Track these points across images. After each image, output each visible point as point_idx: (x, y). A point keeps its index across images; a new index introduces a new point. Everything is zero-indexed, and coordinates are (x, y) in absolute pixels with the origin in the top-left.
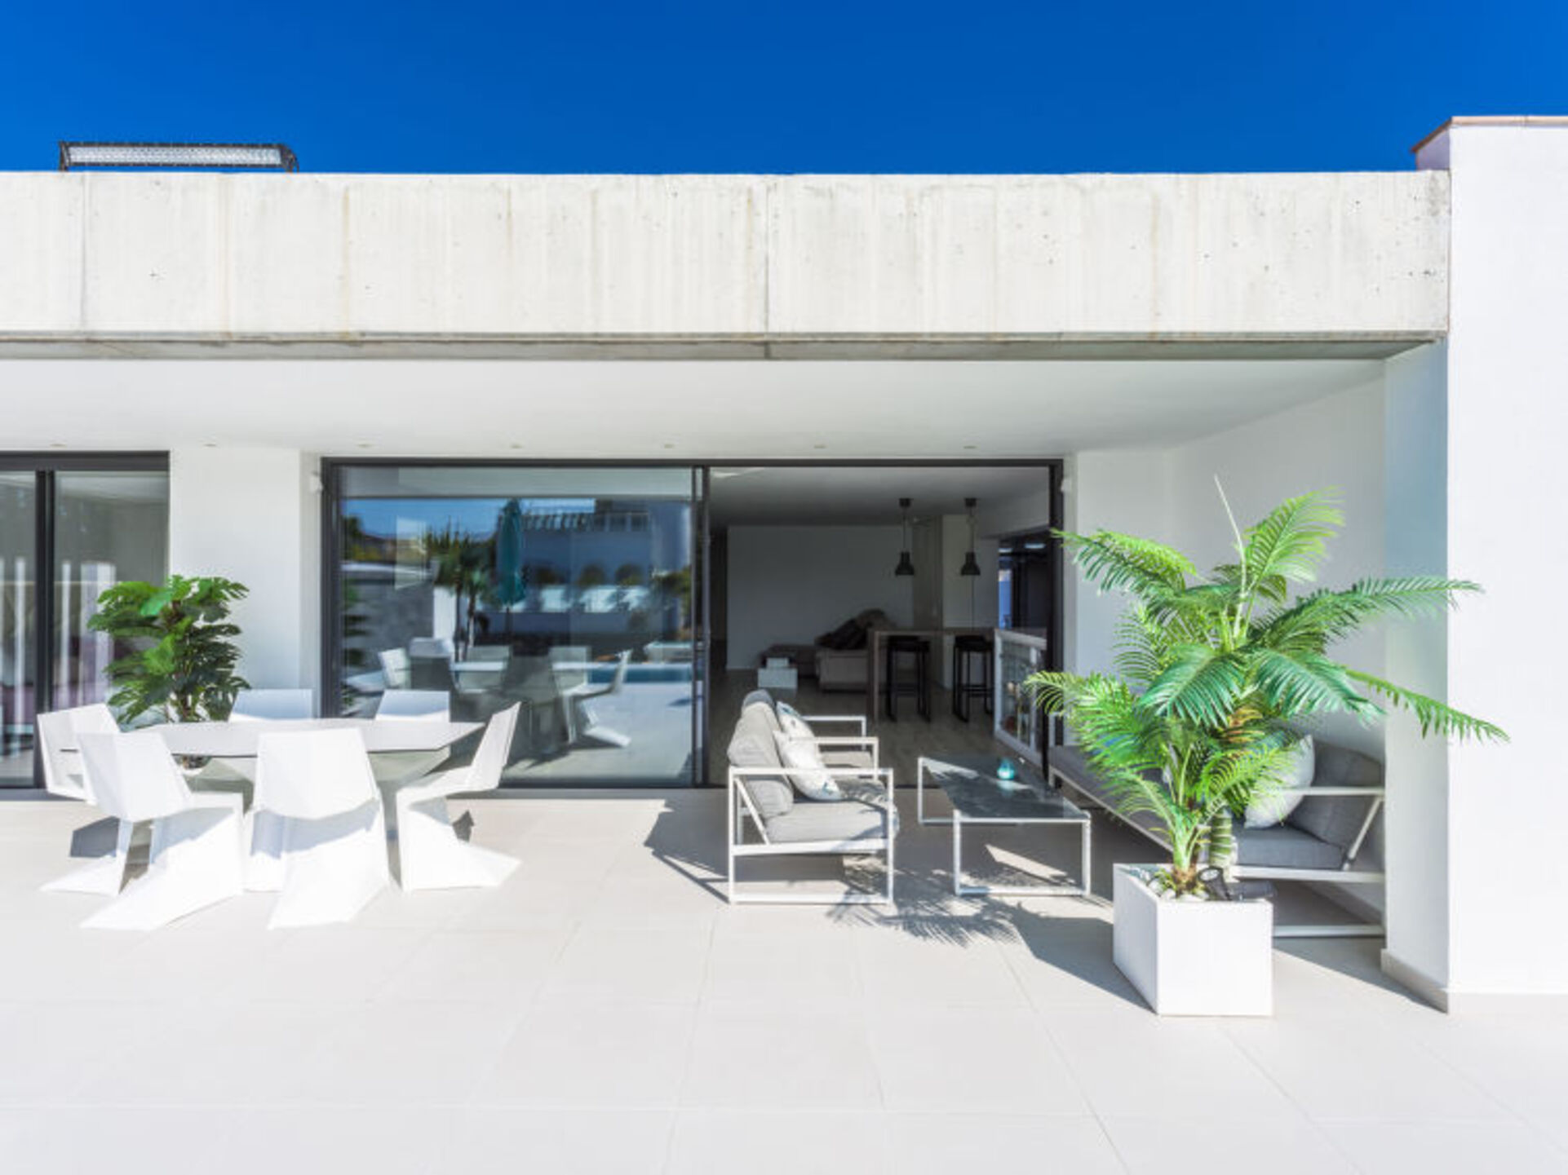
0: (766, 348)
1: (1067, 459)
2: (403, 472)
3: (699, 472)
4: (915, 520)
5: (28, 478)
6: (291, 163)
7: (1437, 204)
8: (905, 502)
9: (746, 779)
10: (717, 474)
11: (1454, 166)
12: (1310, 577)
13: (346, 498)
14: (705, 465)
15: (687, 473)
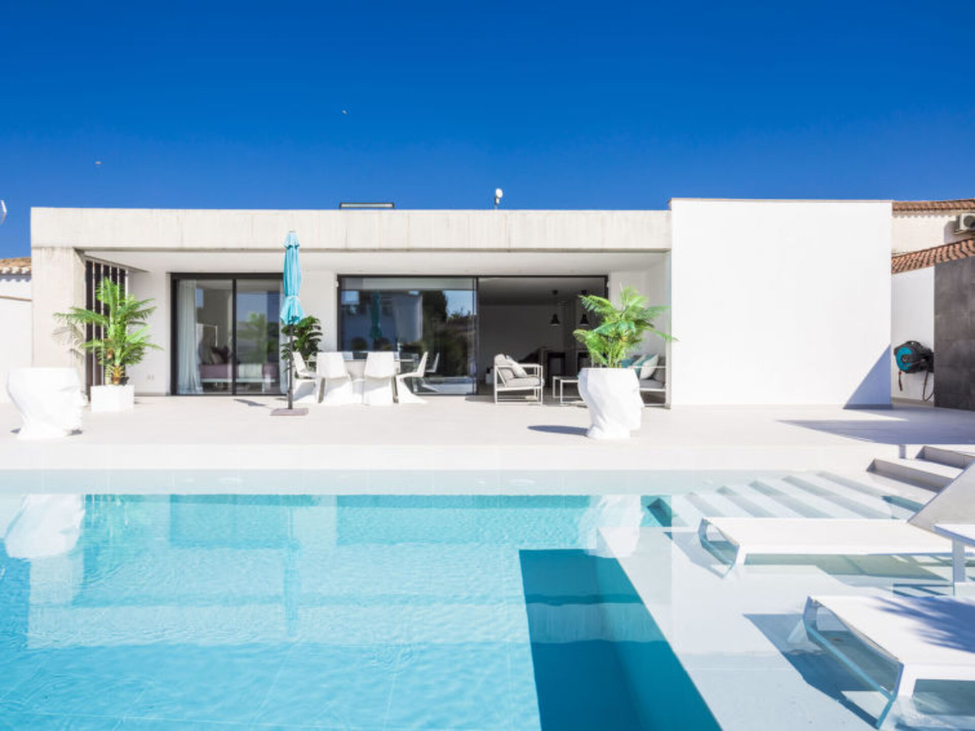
0: (509, 251)
1: (609, 275)
2: (365, 280)
3: (475, 280)
4: (563, 302)
5: (229, 283)
6: (394, 207)
7: (669, 218)
8: (555, 292)
9: (500, 369)
10: (481, 280)
11: (672, 209)
12: (642, 306)
13: (345, 290)
14: (477, 277)
15: (470, 280)
